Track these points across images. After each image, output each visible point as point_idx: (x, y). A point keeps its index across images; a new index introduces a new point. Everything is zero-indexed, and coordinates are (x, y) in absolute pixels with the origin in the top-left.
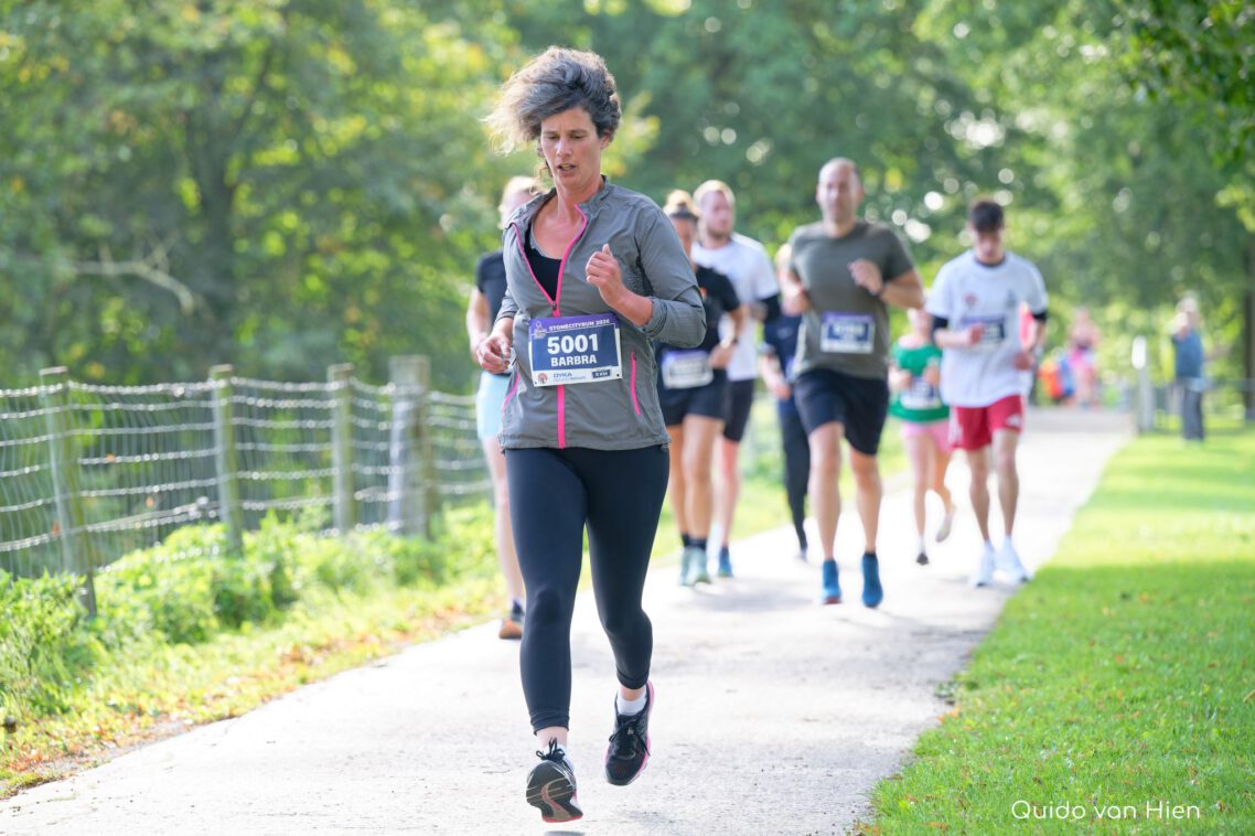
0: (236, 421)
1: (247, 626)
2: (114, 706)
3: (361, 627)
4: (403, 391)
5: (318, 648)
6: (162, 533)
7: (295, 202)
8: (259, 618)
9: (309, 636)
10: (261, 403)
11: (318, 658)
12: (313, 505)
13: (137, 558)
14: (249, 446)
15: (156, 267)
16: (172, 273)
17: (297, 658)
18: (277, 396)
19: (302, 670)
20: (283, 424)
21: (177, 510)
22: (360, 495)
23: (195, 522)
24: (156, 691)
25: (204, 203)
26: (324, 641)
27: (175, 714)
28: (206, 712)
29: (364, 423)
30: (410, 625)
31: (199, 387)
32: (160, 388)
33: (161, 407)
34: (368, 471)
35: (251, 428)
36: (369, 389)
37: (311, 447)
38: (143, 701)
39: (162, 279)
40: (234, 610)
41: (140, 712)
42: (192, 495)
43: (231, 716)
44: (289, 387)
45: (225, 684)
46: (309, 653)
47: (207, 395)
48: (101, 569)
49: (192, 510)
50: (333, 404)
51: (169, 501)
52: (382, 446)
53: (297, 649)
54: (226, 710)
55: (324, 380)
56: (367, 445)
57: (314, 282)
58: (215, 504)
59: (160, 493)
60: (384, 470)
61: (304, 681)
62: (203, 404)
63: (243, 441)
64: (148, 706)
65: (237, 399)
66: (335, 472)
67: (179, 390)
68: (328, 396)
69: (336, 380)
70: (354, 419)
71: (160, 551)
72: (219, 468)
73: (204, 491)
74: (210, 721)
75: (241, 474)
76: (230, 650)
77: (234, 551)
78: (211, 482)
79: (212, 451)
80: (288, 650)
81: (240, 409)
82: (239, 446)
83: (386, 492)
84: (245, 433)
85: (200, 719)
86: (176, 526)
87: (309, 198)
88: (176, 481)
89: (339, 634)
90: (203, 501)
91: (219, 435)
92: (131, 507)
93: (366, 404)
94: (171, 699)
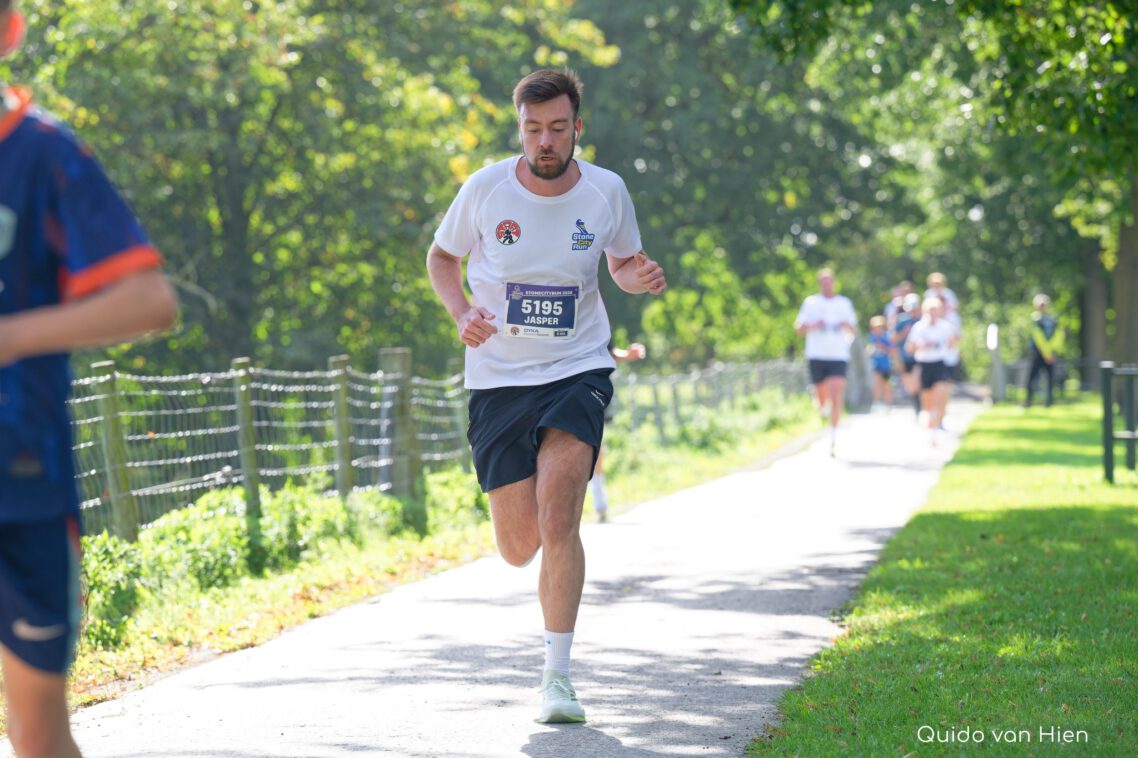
0: (254, 403)
1: (267, 572)
2: (156, 638)
3: (358, 571)
4: (391, 376)
5: (322, 588)
6: (192, 497)
7: (298, 222)
8: (276, 566)
9: (316, 579)
10: (274, 388)
11: (323, 596)
12: (318, 471)
13: (175, 516)
14: (264, 423)
15: (187, 278)
16: (200, 282)
17: (306, 597)
18: (287, 382)
19: (311, 607)
20: (291, 405)
21: (206, 477)
22: (355, 463)
23: (221, 487)
24: (190, 626)
25: (226, 223)
26: (327, 583)
27: (206, 644)
28: (232, 643)
29: (359, 403)
30: (398, 568)
31: (222, 375)
32: (190, 376)
33: (192, 392)
34: (363, 442)
35: (266, 409)
36: (363, 375)
38: (180, 635)
39: (194, 289)
40: (258, 561)
41: (176, 644)
42: (218, 465)
43: (252, 646)
44: (296, 375)
45: (247, 619)
46: (315, 593)
47: (230, 382)
48: (144, 526)
49: (218, 477)
50: (332, 388)
51: (199, 469)
52: (374, 422)
53: (306, 589)
54: (248, 640)
55: (326, 368)
56: (362, 421)
57: (316, 287)
58: (237, 471)
59: (192, 463)
60: (375, 442)
61: (313, 616)
62: (226, 390)
63: (259, 420)
64: (184, 638)
65: (254, 385)
66: (335, 443)
67: (206, 378)
68: (329, 382)
69: (335, 368)
70: (349, 400)
71: (193, 511)
72: (240, 442)
73: (228, 461)
74: (235, 650)
75: (258, 447)
76: (250, 591)
77: (254, 511)
78: (235, 453)
79: (236, 428)
80: (299, 590)
81: (256, 394)
82: (256, 424)
83: (377, 460)
84: (261, 413)
85: (227, 648)
86: (205, 490)
87: (311, 219)
88: (205, 453)
89: (340, 577)
90: (227, 469)
91: (240, 415)
92: (168, 475)
93: (360, 388)
94: (202, 632)
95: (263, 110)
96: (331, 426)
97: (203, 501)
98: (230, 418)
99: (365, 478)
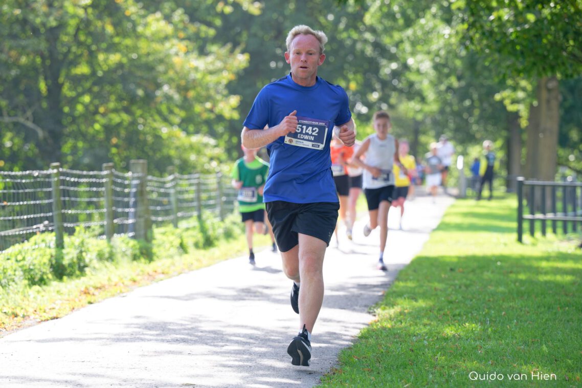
0: (62, 187)
1: (65, 278)
2: (5, 313)
3: (115, 279)
4: (136, 175)
5: (96, 288)
6: (26, 237)
7: (89, 91)
8: (70, 275)
9: (92, 283)
10: (72, 180)
11: (96, 292)
12: (95, 225)
13: (17, 247)
14: (67, 199)
15: (27, 119)
16: (34, 122)
17: (86, 292)
18: (80, 176)
19: (89, 298)
20: (82, 189)
21: (35, 227)
22: (115, 221)
23: (43, 232)
24: (24, 306)
25: (49, 90)
26: (99, 285)
27: (32, 316)
28: (46, 316)
29: (118, 189)
30: (137, 278)
31: (45, 172)
32: (28, 172)
33: (28, 181)
34: (120, 210)
35: (68, 191)
36: (121, 174)
37: (95, 199)
38: (18, 311)
39: (30, 124)
40: (60, 271)
41: (16, 316)
42: (41, 220)
43: (57, 318)
44: (85, 173)
45: (55, 303)
46: (92, 291)
47: (49, 176)
49: (41, 226)
50: (104, 180)
51: (30, 222)
52: (126, 199)
53: (87, 288)
54: (55, 315)
55: (101, 170)
56: (119, 199)
57: (97, 127)
58: (51, 224)
59: (27, 219)
60: (127, 210)
61: (90, 303)
62: (47, 180)
63: (64, 196)
64: (20, 313)
65: (62, 178)
66: (105, 210)
67: (36, 173)
68: (103, 177)
69: (106, 170)
70: (113, 187)
71: (27, 245)
72: (54, 208)
73: (47, 218)
74: (48, 320)
75: (63, 211)
76: (57, 289)
77: (60, 245)
78: (50, 214)
79: (51, 201)
80: (83, 289)
81: (63, 182)
82: (62, 199)
83: (127, 220)
84: (65, 193)
85: (43, 319)
86: (34, 234)
87: (96, 89)
88: (35, 213)
89: (105, 282)
90: (46, 222)
91: (54, 194)
92: (13, 224)
93: (119, 181)
94: (31, 310)
95: (71, 30)
96: (103, 200)
97: (33, 239)
98: (49, 195)
99: (121, 229)
